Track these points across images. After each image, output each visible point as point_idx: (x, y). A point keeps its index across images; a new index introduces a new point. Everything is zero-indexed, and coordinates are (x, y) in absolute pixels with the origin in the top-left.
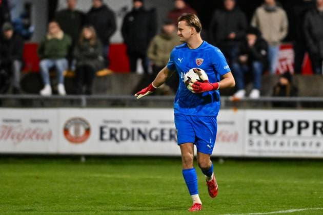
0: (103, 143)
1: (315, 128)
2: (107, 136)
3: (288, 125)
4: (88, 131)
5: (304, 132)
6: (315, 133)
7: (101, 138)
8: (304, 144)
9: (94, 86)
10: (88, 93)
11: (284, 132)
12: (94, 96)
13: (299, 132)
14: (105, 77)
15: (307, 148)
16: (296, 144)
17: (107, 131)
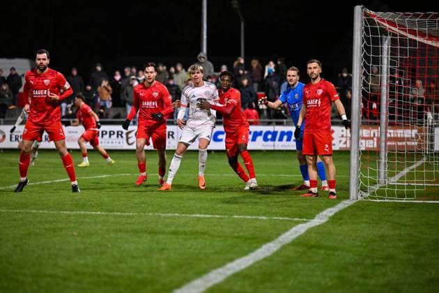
0: (11, 143)
1: (118, 134)
2: (14, 139)
3: (104, 133)
4: (4, 137)
5: (112, 136)
6: (118, 137)
7: (11, 140)
8: (112, 143)
9: (7, 114)
10: (4, 117)
11: (102, 136)
12: (7, 119)
13: (110, 136)
14: (13, 109)
15: (114, 144)
16: (108, 142)
17: (14, 136)
